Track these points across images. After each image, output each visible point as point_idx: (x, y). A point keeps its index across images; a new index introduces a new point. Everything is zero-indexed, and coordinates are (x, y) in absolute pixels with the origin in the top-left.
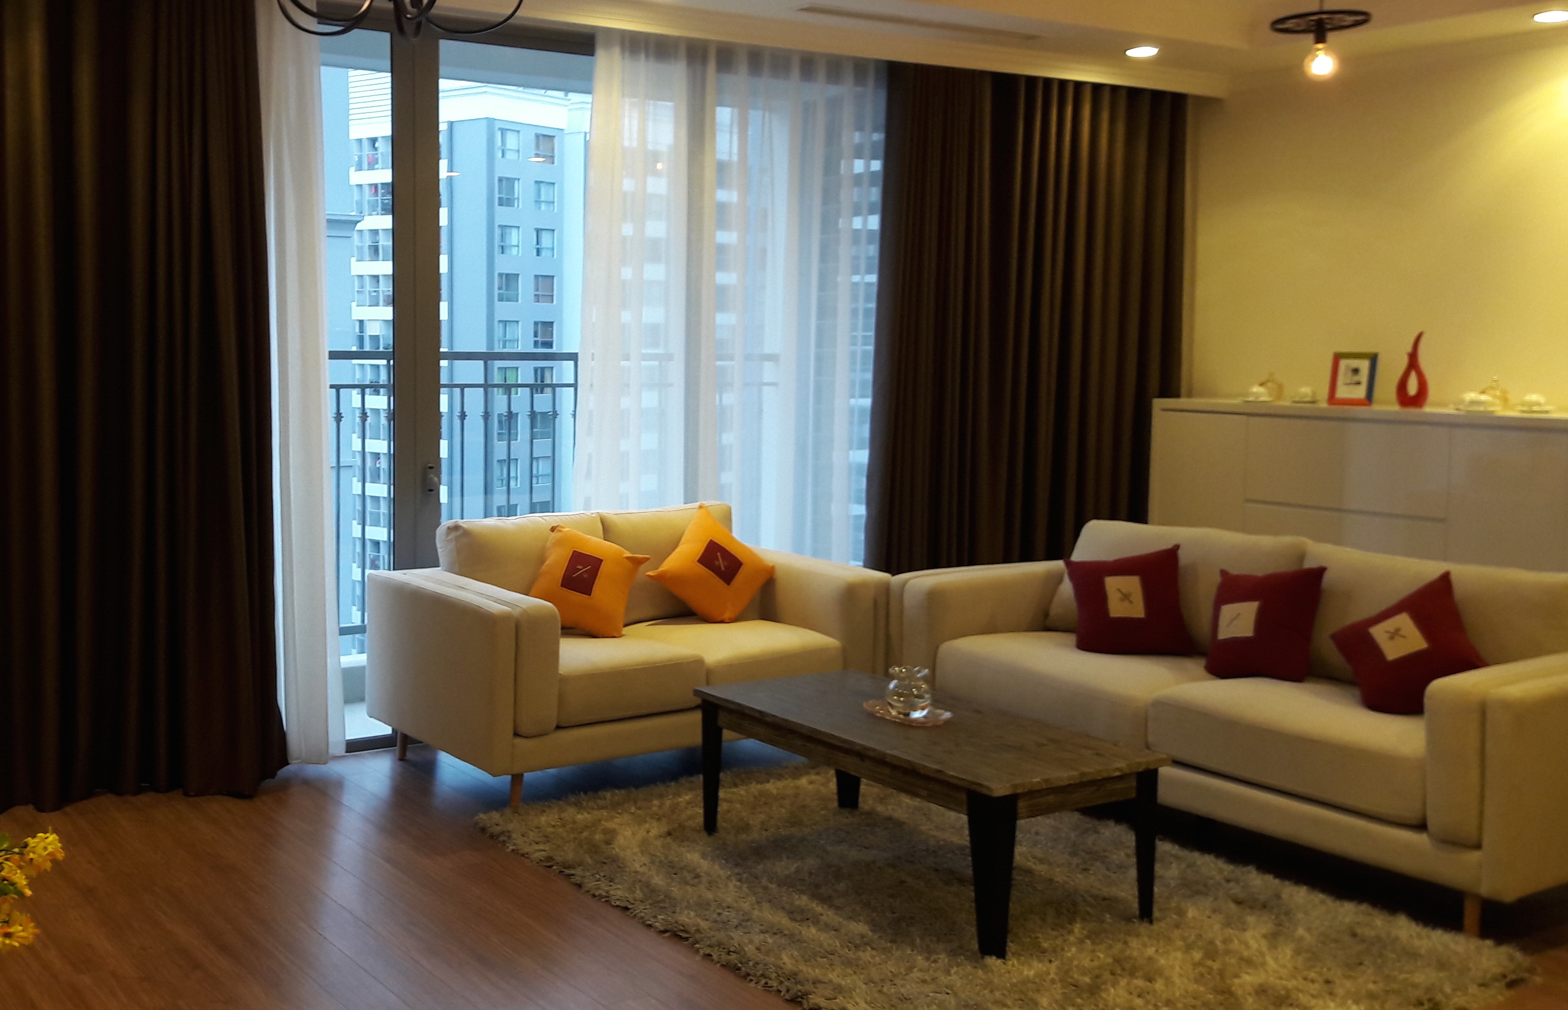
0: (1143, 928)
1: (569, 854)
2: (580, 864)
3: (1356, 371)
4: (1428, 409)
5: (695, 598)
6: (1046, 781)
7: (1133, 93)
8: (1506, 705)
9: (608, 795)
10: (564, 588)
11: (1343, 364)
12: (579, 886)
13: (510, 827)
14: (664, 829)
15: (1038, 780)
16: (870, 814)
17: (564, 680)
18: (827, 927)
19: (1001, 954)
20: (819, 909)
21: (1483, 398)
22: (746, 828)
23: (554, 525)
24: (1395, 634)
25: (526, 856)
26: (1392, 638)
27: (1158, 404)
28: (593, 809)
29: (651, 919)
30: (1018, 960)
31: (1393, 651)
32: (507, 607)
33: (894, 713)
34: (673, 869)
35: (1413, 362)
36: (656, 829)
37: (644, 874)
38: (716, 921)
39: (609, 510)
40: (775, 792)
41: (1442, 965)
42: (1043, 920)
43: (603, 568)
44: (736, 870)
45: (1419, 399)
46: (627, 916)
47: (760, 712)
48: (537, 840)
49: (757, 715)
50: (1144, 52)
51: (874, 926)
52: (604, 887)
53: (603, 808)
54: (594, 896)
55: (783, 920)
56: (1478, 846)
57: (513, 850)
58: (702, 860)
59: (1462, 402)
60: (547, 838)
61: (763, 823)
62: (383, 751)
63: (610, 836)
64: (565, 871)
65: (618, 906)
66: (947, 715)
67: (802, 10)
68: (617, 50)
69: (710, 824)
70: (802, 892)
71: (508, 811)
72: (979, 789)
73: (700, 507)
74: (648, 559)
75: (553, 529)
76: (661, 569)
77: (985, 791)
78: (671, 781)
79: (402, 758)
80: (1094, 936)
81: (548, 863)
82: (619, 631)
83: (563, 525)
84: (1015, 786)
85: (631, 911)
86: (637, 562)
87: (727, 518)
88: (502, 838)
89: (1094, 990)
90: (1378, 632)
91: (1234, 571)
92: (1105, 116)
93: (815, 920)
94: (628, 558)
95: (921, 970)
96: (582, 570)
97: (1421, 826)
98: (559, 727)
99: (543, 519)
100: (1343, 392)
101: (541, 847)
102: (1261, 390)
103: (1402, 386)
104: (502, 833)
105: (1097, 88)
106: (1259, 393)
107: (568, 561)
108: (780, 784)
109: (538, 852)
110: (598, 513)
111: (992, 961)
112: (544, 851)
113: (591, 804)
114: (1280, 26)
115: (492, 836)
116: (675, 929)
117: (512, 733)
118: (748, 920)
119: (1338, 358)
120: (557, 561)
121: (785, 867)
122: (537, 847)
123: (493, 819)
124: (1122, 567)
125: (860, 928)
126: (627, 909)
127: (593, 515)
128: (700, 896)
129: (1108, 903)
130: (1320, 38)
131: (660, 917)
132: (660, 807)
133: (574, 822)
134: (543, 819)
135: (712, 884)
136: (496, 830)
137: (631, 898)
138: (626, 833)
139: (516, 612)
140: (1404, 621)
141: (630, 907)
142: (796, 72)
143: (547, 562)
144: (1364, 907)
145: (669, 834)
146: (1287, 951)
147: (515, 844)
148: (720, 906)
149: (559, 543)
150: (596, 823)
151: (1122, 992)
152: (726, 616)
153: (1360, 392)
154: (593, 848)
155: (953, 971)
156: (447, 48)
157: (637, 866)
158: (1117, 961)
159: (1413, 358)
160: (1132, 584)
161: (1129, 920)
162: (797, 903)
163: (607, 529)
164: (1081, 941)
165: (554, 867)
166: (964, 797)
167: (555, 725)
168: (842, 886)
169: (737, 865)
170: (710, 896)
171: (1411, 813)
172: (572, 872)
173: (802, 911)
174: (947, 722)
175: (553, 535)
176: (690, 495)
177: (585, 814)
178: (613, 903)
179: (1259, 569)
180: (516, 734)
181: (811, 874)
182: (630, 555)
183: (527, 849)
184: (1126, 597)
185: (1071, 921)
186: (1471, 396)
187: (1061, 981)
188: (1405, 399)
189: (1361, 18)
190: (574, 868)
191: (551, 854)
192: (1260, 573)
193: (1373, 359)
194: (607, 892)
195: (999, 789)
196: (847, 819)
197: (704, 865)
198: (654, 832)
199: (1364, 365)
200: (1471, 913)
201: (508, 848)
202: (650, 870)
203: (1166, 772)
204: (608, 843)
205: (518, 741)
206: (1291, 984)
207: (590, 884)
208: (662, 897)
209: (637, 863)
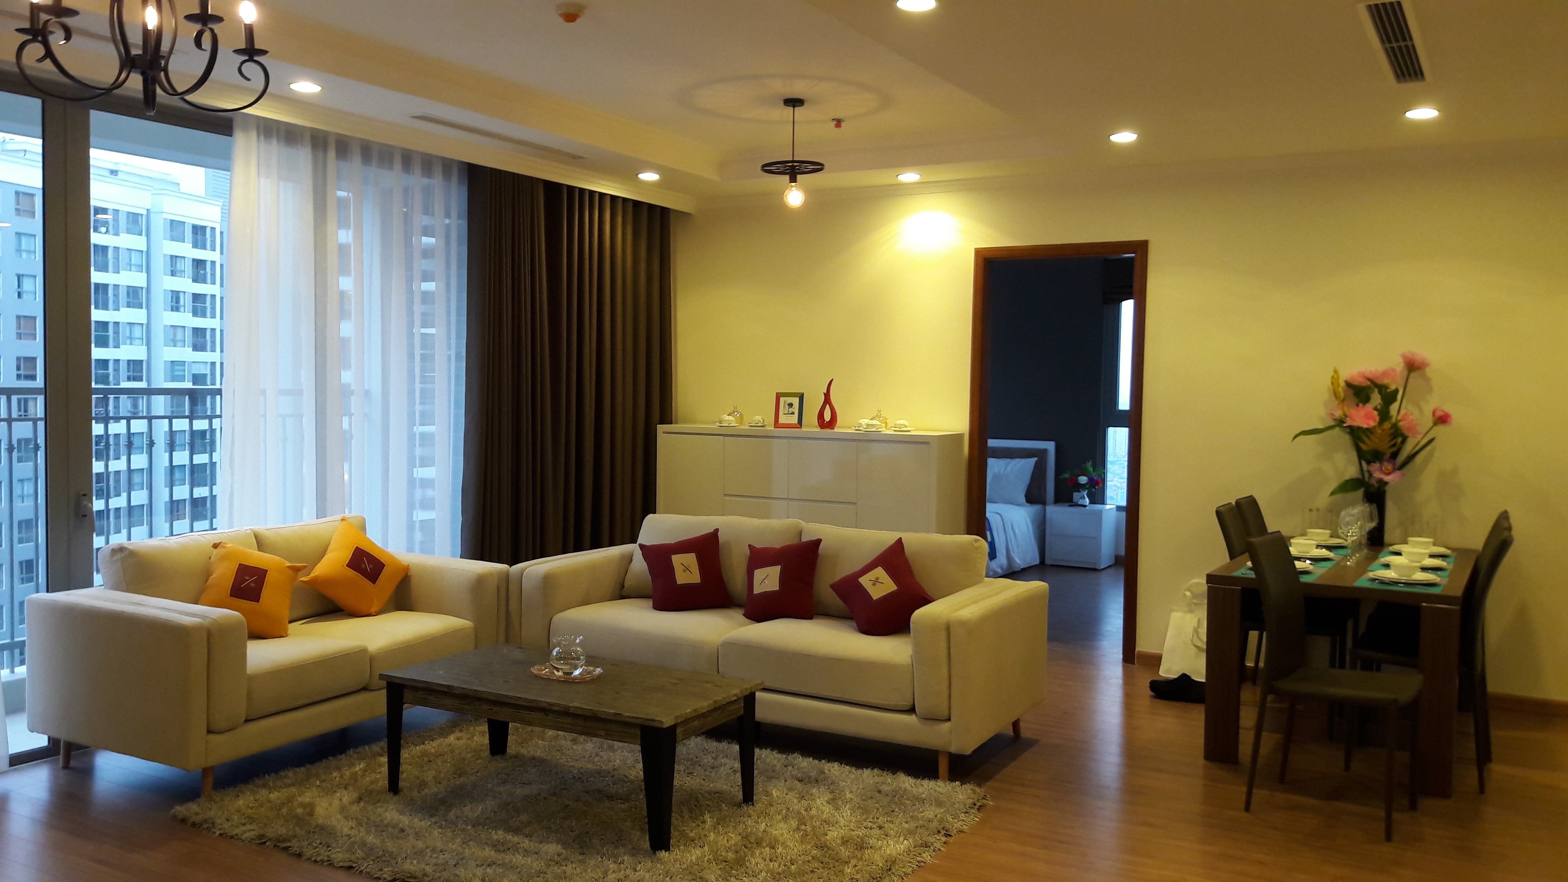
0: (750, 809)
1: (279, 829)
2: (295, 837)
3: (791, 405)
4: (836, 430)
5: (344, 598)
6: (695, 710)
7: (637, 204)
8: (963, 623)
9: (290, 774)
10: (232, 597)
11: (782, 399)
12: (299, 855)
13: (212, 814)
14: (355, 795)
15: (690, 710)
16: (516, 756)
17: (252, 678)
18: (527, 853)
19: (667, 849)
20: (516, 839)
21: (874, 422)
22: (423, 785)
23: (216, 542)
24: (875, 582)
25: (237, 837)
26: (874, 585)
27: (661, 428)
28: (281, 787)
29: (378, 872)
30: (679, 849)
31: (876, 593)
32: (199, 618)
33: (560, 673)
34: (381, 828)
35: (827, 400)
36: (346, 797)
37: (355, 836)
38: (437, 864)
39: (260, 527)
40: (433, 751)
41: (939, 804)
42: (682, 816)
43: (268, 578)
44: (433, 820)
45: (832, 424)
46: (354, 873)
47: (448, 687)
48: (243, 821)
49: (446, 690)
50: (649, 177)
51: (566, 845)
52: (323, 854)
53: (289, 786)
54: (315, 861)
55: (489, 853)
56: (949, 720)
57: (221, 835)
58: (401, 817)
59: (860, 425)
60: (251, 819)
61: (435, 777)
62: (41, 762)
63: (310, 809)
64: (281, 846)
65: (341, 867)
66: (599, 670)
67: (413, 117)
68: (254, 134)
69: (394, 786)
70: (496, 828)
71: (202, 800)
72: (652, 724)
73: (343, 520)
74: (305, 567)
75: (215, 546)
76: (312, 575)
77: (657, 725)
78: (341, 754)
79: (66, 766)
80: (721, 821)
81: (261, 841)
82: (286, 630)
83: (225, 542)
84: (677, 717)
85: (357, 868)
86: (296, 570)
87: (363, 528)
88: (205, 826)
89: (740, 862)
90: (864, 581)
91: (758, 545)
92: (619, 220)
93: (515, 849)
94: (288, 567)
95: (614, 872)
96: (250, 581)
97: (912, 710)
98: (247, 721)
99: (203, 537)
100: (783, 419)
101: (249, 827)
102: (731, 418)
103: (821, 415)
104: (205, 821)
105: (613, 198)
106: (730, 420)
107: (235, 574)
108: (435, 744)
109: (249, 832)
110: (251, 529)
111: (663, 854)
112: (254, 830)
113: (279, 783)
114: (769, 168)
115: (194, 825)
116: (403, 877)
117: (205, 732)
118: (462, 859)
119: (778, 396)
120: (225, 574)
121: (471, 810)
122: (244, 828)
123: (191, 810)
124: (683, 547)
125: (552, 848)
126: (351, 867)
127: (247, 531)
128: (413, 847)
129: (718, 797)
130: (793, 180)
131: (386, 869)
132: (341, 777)
133: (269, 801)
134: (241, 802)
135: (418, 835)
136: (198, 819)
137: (353, 858)
138: (322, 804)
139: (206, 622)
140: (879, 572)
141: (354, 865)
142: (398, 165)
143: (214, 576)
144: (876, 771)
145: (360, 799)
146: (847, 811)
147: (220, 829)
148: (434, 850)
149: (224, 558)
150: (290, 799)
151: (759, 860)
152: (373, 610)
153: (794, 420)
154: (300, 821)
155: (638, 869)
156: (98, 118)
157: (346, 830)
158: (746, 837)
159: (827, 395)
160: (690, 559)
161: (739, 806)
162: (496, 837)
163: (260, 543)
164: (715, 828)
165: (267, 843)
166: (638, 732)
167: (244, 719)
168: (524, 817)
169: (432, 816)
170: (420, 844)
171: (907, 704)
172: (289, 844)
173: (503, 844)
174: (599, 676)
175: (215, 551)
176: (321, 512)
177: (276, 793)
178: (336, 865)
179: (777, 543)
180: (209, 732)
181: (495, 812)
182: (290, 564)
183: (237, 831)
184: (687, 569)
185: (702, 815)
186: (864, 422)
187: (715, 860)
188: (822, 424)
189: (817, 167)
190: (290, 841)
191: (262, 832)
192: (778, 546)
193: (801, 397)
194: (328, 856)
195: (667, 721)
196: (499, 764)
197: (405, 820)
198: (345, 800)
199: (796, 401)
200: (943, 765)
201: (214, 833)
202: (359, 831)
203: (759, 695)
204: (311, 814)
205: (211, 736)
206: (861, 833)
207: (309, 852)
208: (381, 853)
209: (344, 827)
